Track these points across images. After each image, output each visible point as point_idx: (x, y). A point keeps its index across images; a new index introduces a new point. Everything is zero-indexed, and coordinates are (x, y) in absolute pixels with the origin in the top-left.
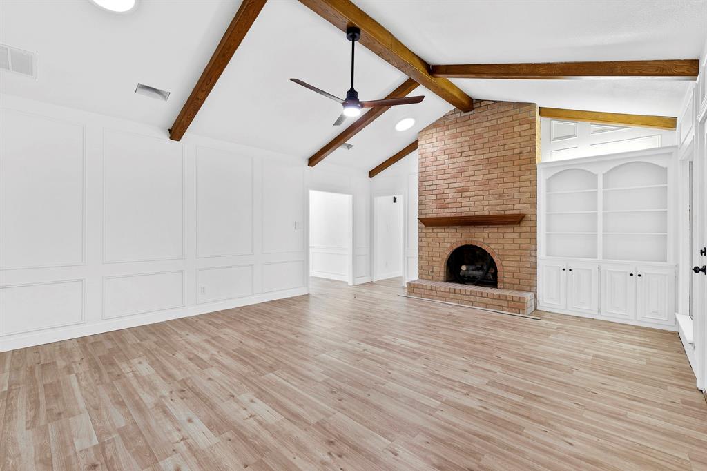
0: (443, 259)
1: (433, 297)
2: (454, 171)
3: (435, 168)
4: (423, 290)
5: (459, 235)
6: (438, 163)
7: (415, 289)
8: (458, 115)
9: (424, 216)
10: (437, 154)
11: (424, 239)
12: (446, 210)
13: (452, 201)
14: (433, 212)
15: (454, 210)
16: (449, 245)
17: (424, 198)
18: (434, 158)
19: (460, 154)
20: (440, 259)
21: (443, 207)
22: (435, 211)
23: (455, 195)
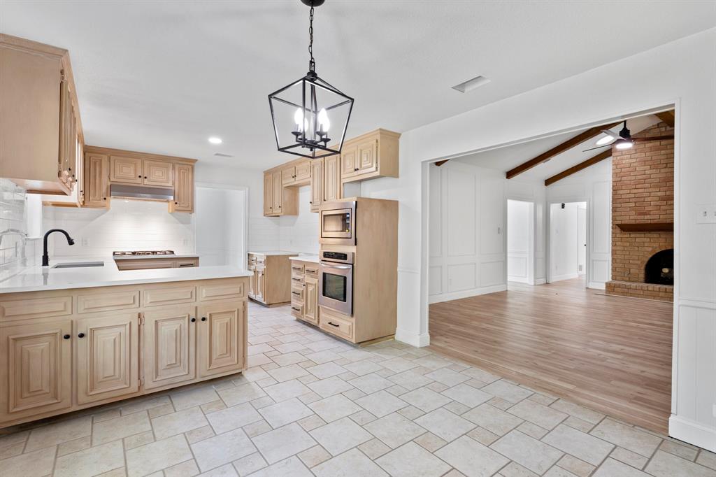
0: (642, 262)
1: (639, 295)
2: (658, 180)
3: (634, 178)
4: (626, 290)
5: (664, 240)
6: (636, 173)
7: (615, 289)
8: (663, 129)
9: (619, 222)
10: (635, 165)
11: (618, 244)
12: (646, 217)
13: (655, 208)
14: (631, 218)
15: (657, 217)
16: (651, 249)
17: (619, 205)
18: (631, 169)
19: (665, 165)
20: (639, 262)
21: (645, 214)
22: (631, 217)
23: (658, 203)
